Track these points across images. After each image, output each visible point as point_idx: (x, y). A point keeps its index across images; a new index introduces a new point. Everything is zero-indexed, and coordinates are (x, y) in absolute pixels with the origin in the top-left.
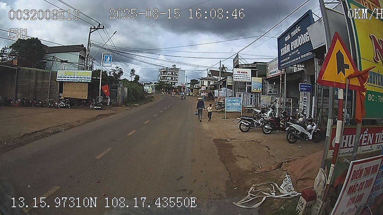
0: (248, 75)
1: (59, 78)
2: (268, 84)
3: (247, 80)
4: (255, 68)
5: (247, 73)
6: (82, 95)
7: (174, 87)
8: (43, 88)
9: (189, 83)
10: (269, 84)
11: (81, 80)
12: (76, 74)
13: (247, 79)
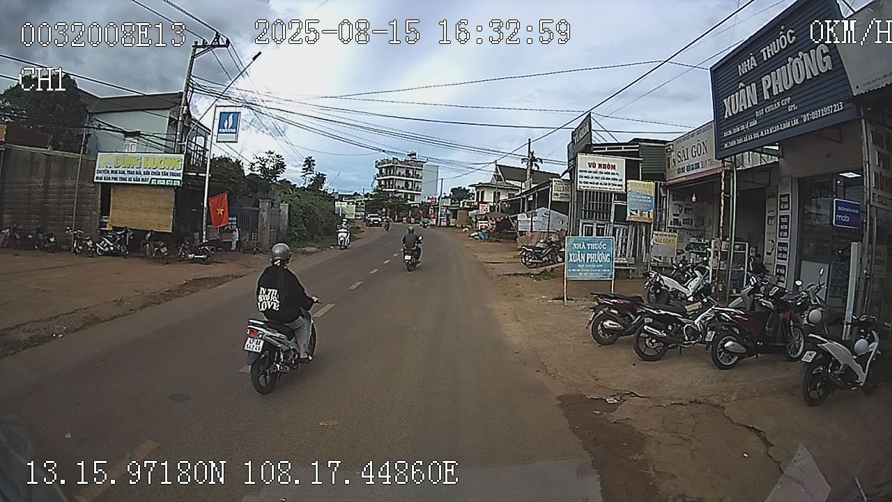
0: (617, 174)
1: (100, 175)
2: (671, 199)
3: (614, 187)
4: (636, 154)
5: (614, 167)
6: (158, 220)
7: (412, 205)
8: (62, 200)
9: (448, 195)
10: (674, 200)
11: (157, 179)
12: (144, 165)
13: (613, 185)
